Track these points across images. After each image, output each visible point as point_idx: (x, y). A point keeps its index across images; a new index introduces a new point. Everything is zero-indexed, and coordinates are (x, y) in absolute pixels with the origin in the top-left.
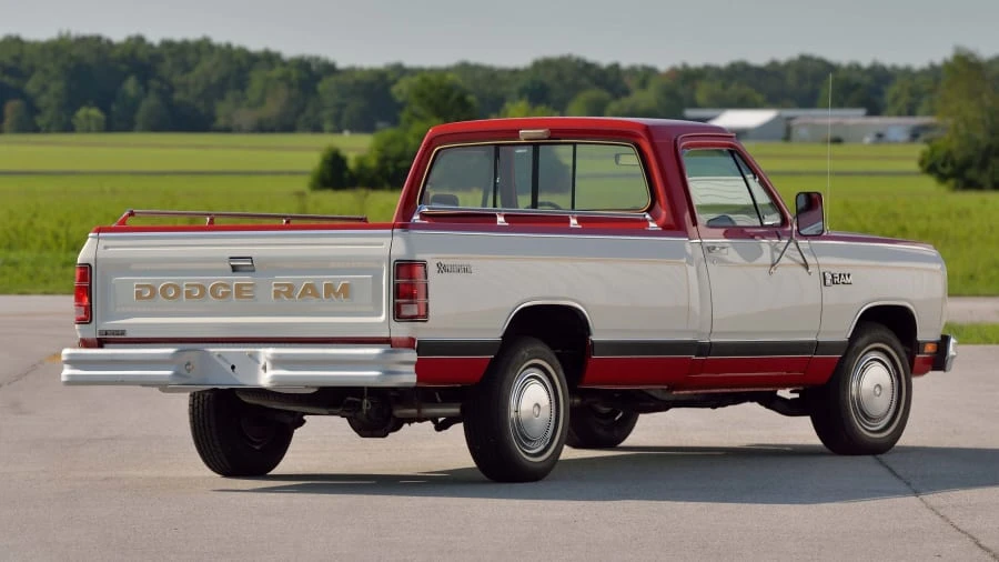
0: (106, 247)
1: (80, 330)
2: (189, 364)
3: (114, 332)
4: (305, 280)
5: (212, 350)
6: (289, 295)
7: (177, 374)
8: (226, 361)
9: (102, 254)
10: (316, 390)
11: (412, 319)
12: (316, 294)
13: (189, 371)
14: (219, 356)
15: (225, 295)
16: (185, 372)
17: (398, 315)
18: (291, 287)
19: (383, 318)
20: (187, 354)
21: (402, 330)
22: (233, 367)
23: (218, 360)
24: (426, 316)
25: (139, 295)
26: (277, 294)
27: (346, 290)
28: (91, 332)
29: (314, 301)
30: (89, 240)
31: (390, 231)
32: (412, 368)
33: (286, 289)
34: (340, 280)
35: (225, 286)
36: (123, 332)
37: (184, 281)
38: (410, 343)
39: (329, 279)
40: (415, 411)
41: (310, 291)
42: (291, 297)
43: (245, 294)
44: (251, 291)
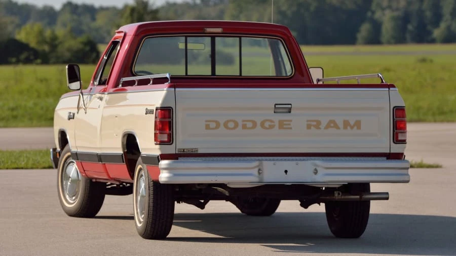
2: (260, 170)
3: (188, 150)
6: (318, 127)
12: (336, 126)
13: (260, 174)
17: (396, 140)
18: (319, 122)
22: (286, 172)
25: (208, 127)
26: (308, 126)
27: (358, 124)
29: (336, 131)
33: (315, 123)
35: (271, 121)
36: (197, 150)
38: (401, 157)
40: (358, 197)
41: (332, 124)
42: (320, 128)
43: (285, 126)
44: (289, 125)
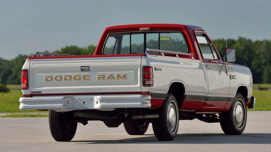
0: (33, 64)
1: (24, 92)
2: (68, 102)
3: (37, 92)
4: (109, 73)
5: (75, 97)
6: (103, 78)
7: (64, 105)
8: (81, 101)
9: (32, 66)
10: (114, 109)
11: (149, 85)
12: (113, 78)
13: (68, 104)
14: (79, 99)
15: (79, 79)
16: (67, 105)
17: (144, 84)
18: (104, 76)
19: (139, 85)
20: (67, 98)
21: (146, 89)
22: (84, 103)
23: (78, 100)
24: (153, 84)
25: (46, 80)
26: (99, 78)
27: (124, 76)
28: (28, 92)
29: (113, 80)
30: (26, 61)
31: (140, 57)
32: (149, 102)
33: (102, 76)
34: (122, 73)
35: (79, 76)
36: (41, 92)
37: (63, 75)
38: (148, 93)
39: (118, 73)
40: (142, 117)
41: (111, 77)
42: (104, 79)
43: (86, 78)
44: (89, 77)
